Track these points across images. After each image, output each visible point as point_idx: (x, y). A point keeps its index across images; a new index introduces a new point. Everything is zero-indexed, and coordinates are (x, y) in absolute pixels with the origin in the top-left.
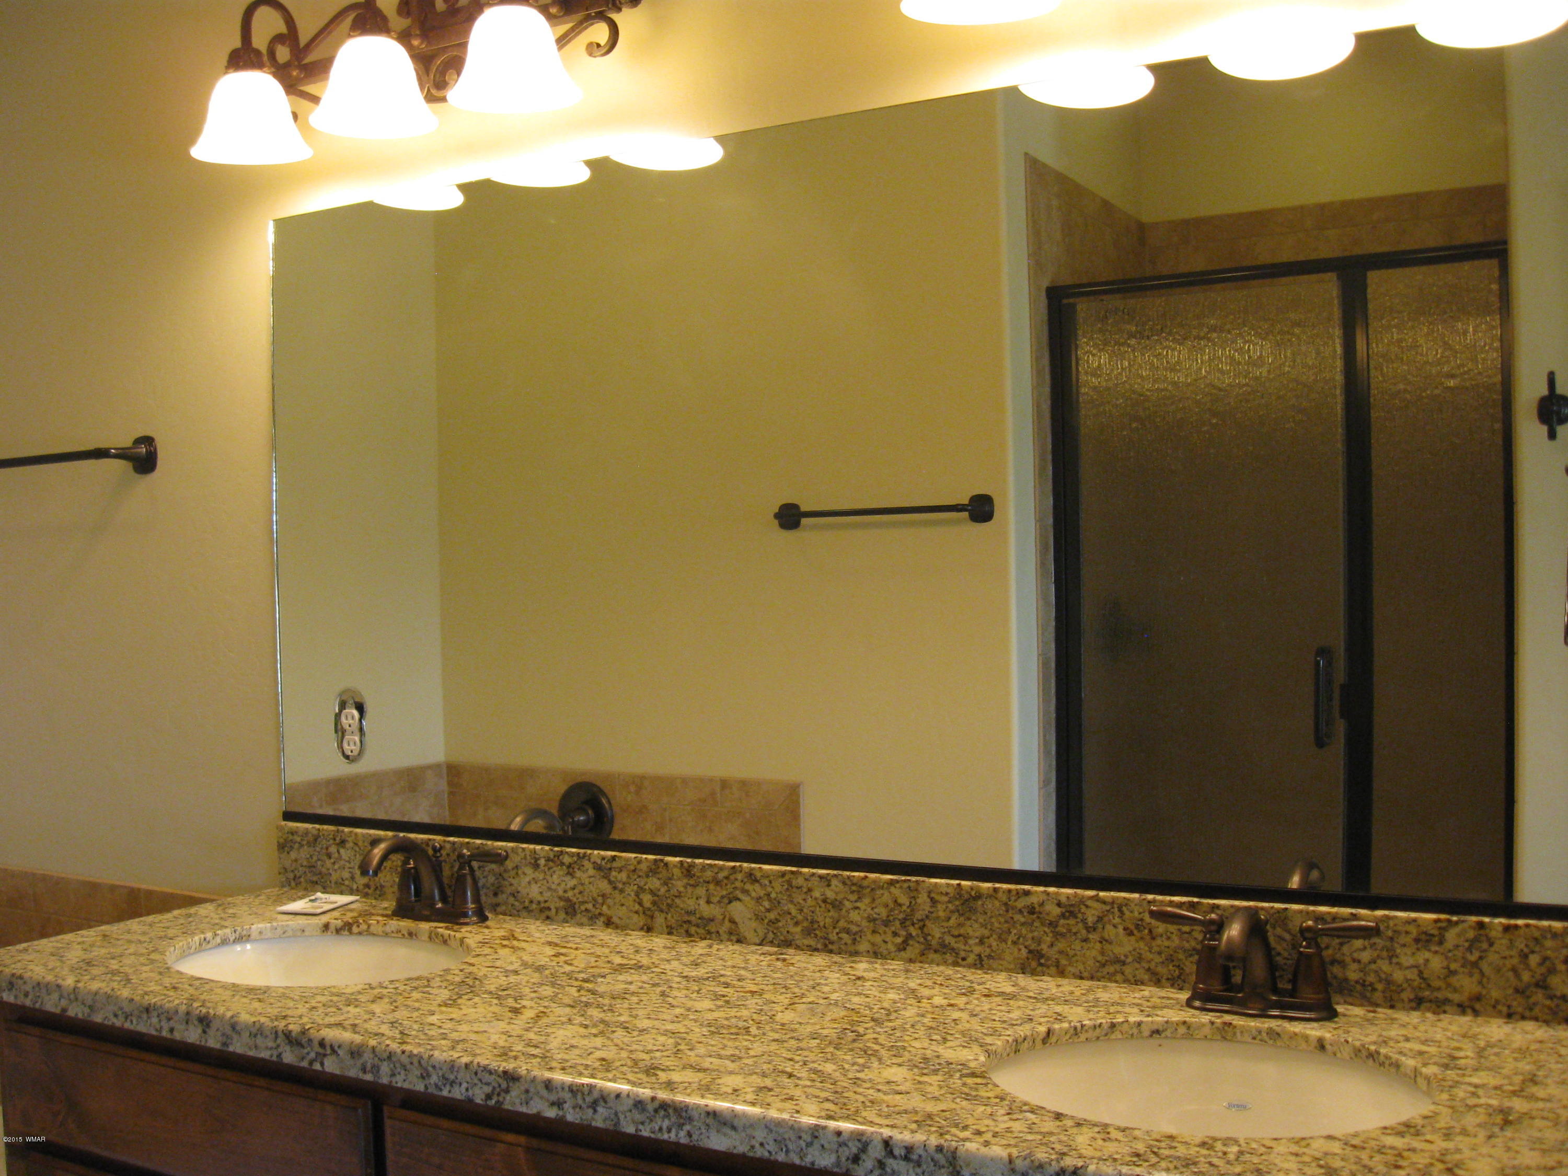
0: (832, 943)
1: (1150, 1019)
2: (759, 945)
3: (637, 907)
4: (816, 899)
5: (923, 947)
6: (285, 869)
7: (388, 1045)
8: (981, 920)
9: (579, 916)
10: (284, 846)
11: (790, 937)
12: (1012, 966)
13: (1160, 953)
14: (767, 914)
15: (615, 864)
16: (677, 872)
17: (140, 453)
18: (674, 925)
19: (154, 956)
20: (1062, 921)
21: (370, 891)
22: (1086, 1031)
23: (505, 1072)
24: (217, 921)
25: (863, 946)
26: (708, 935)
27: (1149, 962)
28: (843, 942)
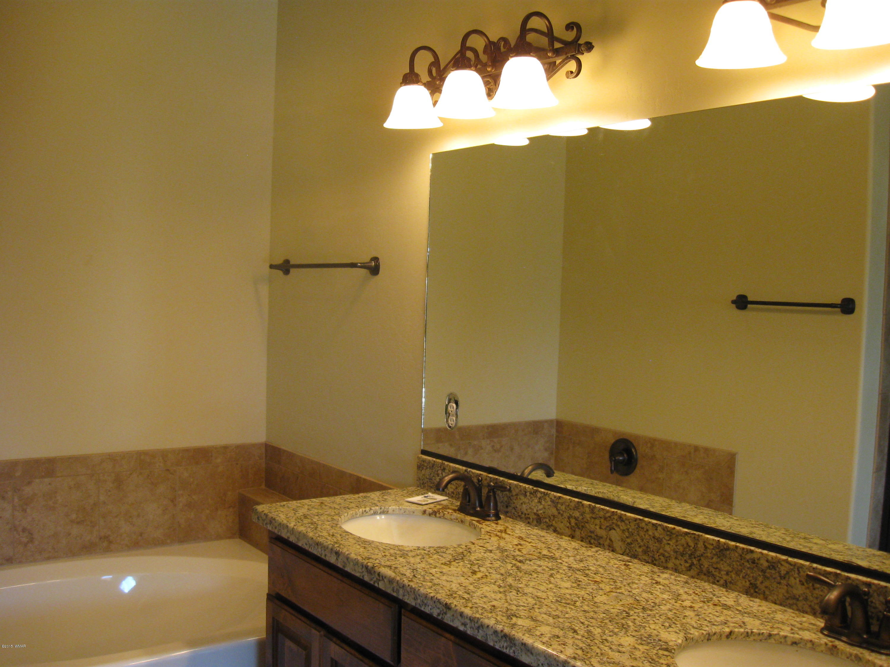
0: (656, 560)
1: (792, 635)
2: (622, 554)
3: (568, 524)
4: (650, 535)
5: (699, 570)
6: (419, 478)
7: (404, 581)
8: (728, 562)
9: (542, 524)
10: (420, 466)
11: (636, 553)
12: (741, 590)
13: (817, 598)
14: (627, 539)
15: (560, 501)
16: (587, 510)
17: (371, 265)
18: (584, 537)
19: (336, 517)
20: (768, 571)
21: (454, 495)
22: (754, 635)
23: (446, 604)
24: (375, 502)
25: (670, 565)
26: (599, 545)
27: (811, 601)
28: (661, 561)
